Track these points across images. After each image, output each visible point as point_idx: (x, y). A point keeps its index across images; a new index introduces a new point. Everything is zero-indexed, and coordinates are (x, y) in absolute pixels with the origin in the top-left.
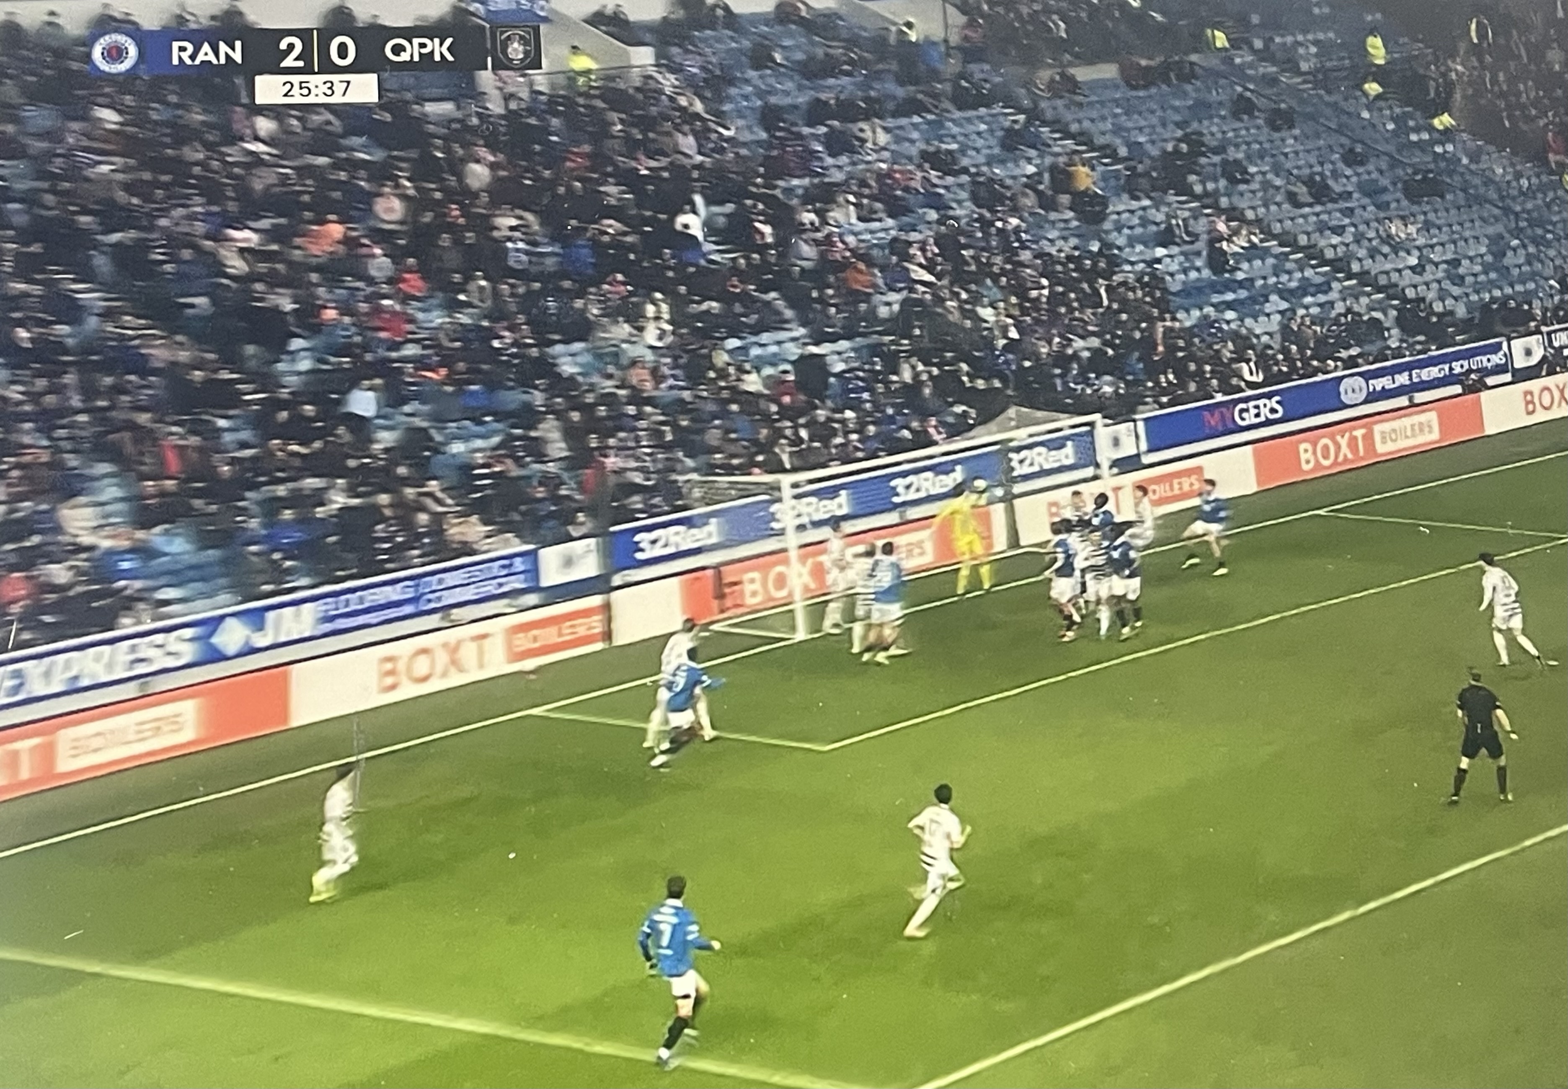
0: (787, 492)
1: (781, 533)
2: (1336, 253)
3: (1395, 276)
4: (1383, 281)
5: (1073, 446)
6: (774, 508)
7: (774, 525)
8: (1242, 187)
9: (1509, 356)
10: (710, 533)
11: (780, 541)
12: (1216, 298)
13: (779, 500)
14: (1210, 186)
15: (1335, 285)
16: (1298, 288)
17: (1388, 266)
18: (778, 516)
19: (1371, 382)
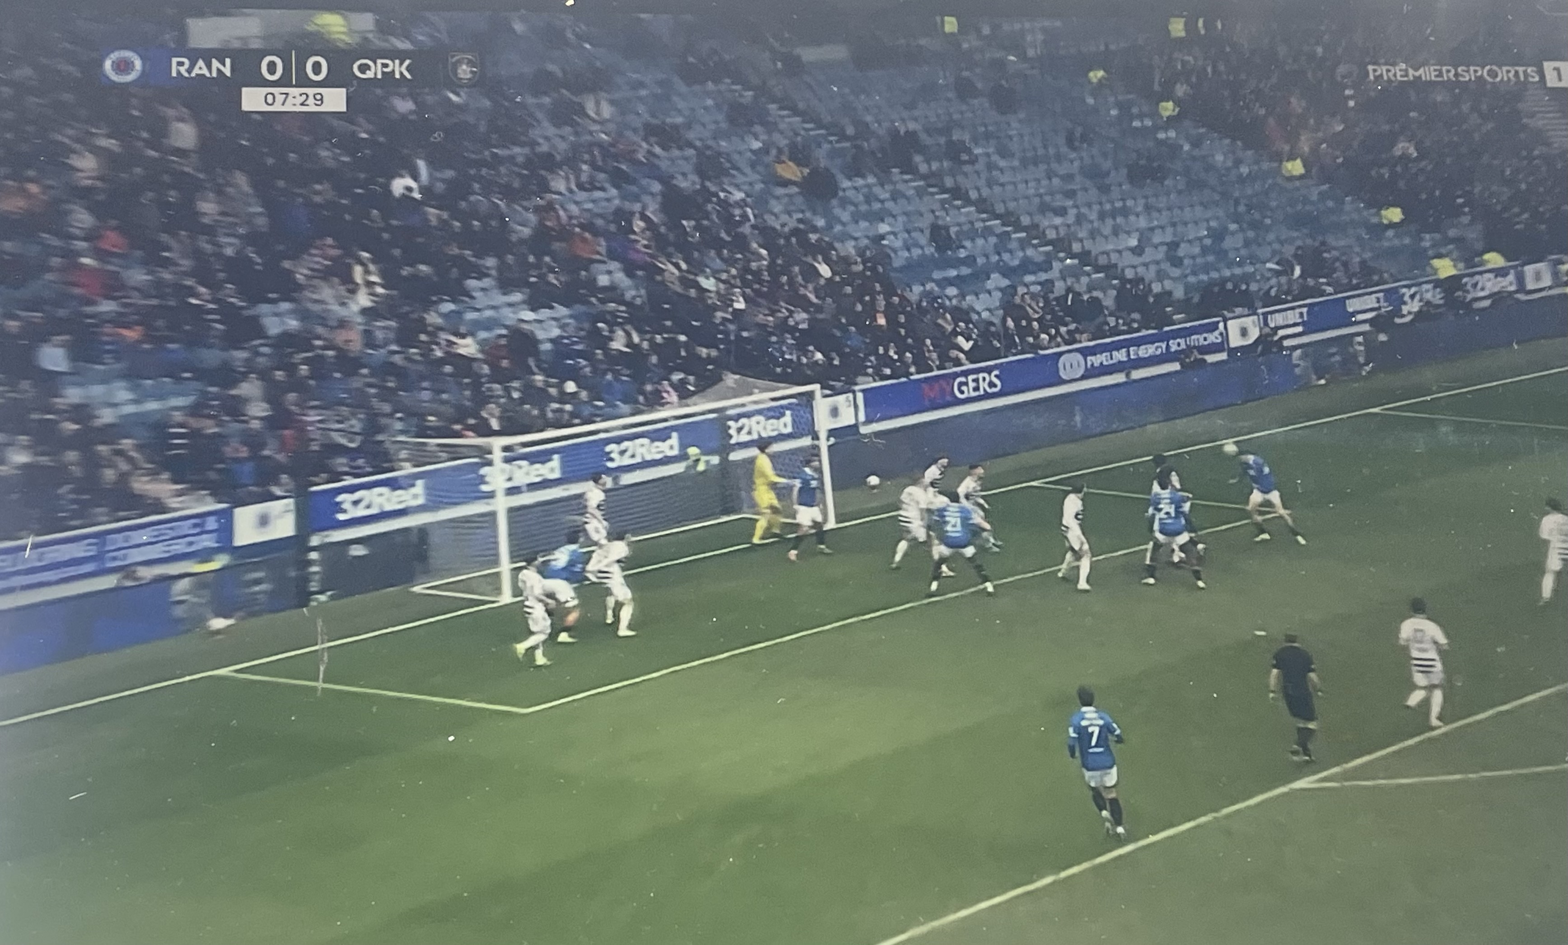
0: (497, 455)
1: (491, 495)
2: (1058, 233)
3: (1114, 257)
4: (1102, 261)
5: (792, 415)
6: (484, 471)
7: (484, 488)
8: (967, 168)
9: (1225, 336)
10: (416, 494)
11: (488, 504)
12: (937, 275)
13: (490, 463)
14: (935, 166)
15: (1056, 265)
16: (1019, 266)
17: (1110, 247)
18: (487, 479)
19: (1089, 358)
